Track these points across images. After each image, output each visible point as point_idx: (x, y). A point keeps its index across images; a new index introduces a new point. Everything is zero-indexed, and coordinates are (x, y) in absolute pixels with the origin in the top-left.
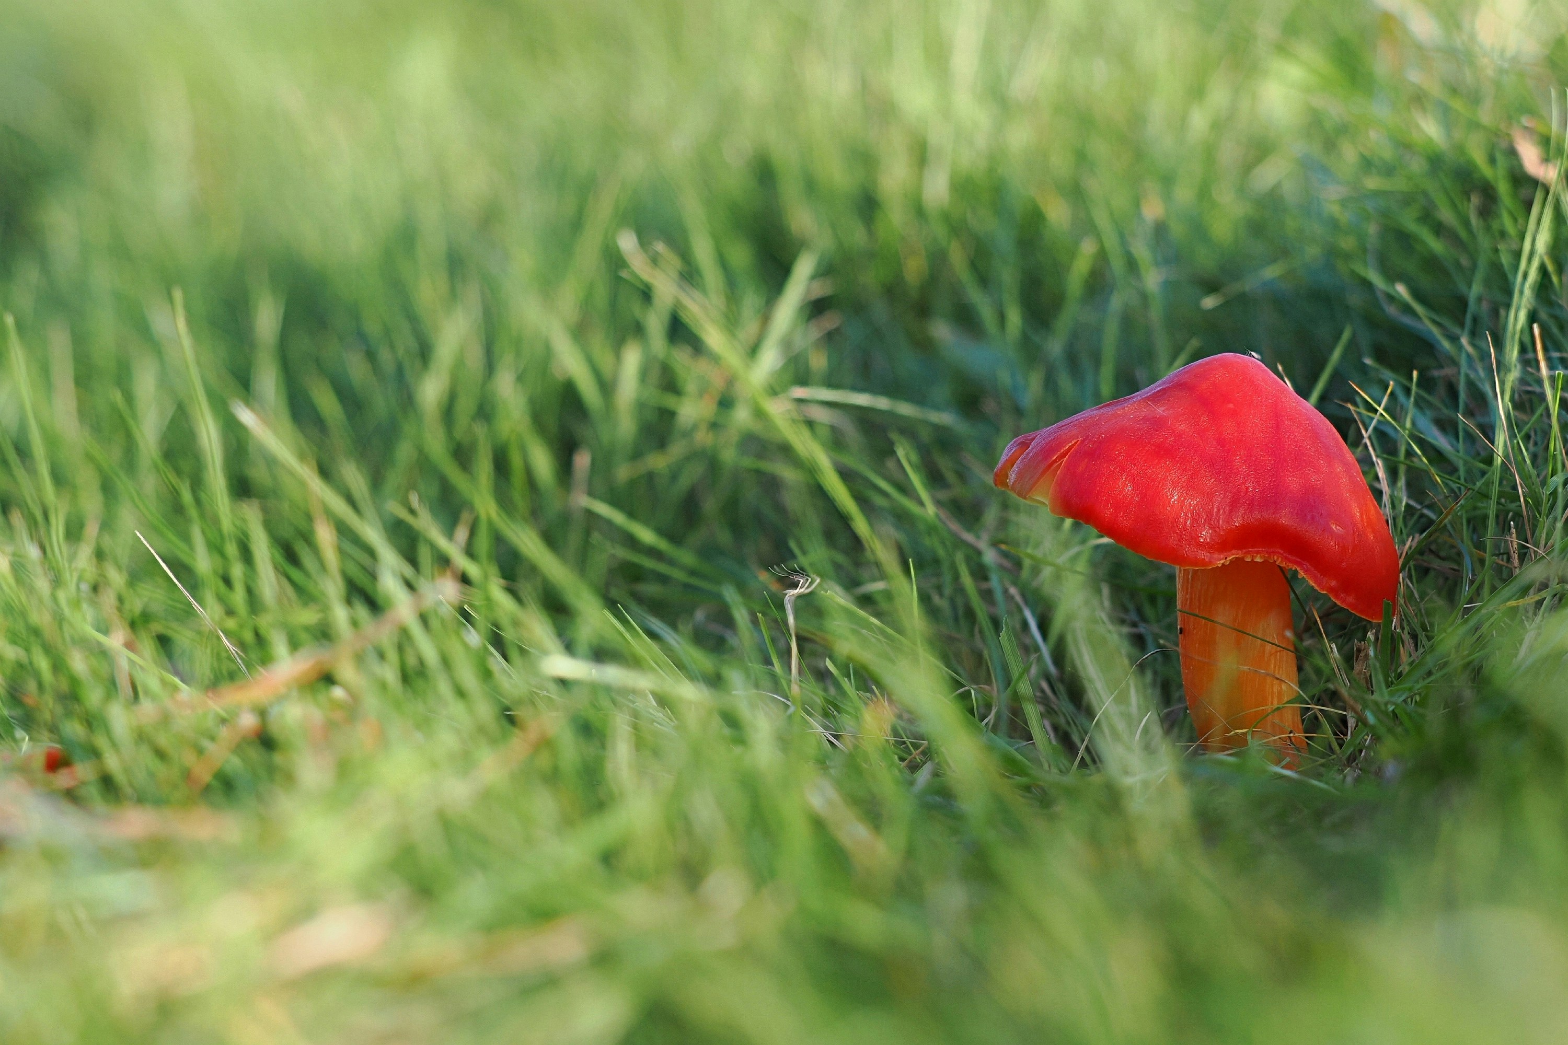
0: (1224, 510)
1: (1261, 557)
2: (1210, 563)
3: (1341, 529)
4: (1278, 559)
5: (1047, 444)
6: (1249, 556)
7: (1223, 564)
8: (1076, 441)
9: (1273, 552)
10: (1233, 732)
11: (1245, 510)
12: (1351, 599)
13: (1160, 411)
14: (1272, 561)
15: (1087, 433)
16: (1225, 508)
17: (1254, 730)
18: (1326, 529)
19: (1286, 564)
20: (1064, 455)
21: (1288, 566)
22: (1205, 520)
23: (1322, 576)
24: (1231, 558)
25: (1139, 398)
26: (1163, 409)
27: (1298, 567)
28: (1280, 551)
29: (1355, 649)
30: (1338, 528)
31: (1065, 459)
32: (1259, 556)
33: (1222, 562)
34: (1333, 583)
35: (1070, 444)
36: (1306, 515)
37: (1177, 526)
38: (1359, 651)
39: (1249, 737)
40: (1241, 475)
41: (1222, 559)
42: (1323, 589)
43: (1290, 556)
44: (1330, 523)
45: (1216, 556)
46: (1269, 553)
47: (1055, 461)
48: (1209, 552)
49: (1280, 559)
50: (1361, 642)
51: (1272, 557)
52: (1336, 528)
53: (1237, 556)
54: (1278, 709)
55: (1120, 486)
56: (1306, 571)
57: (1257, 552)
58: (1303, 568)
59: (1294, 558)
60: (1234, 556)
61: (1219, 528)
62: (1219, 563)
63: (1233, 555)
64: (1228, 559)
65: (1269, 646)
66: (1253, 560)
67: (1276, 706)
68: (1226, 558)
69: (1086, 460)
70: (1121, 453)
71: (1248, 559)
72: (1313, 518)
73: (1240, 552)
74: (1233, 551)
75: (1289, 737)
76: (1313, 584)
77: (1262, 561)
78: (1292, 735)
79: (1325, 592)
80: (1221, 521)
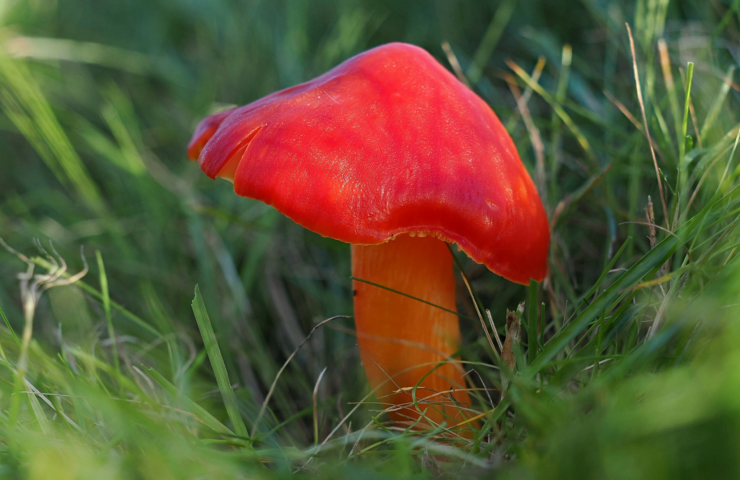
0: (390, 192)
1: (424, 232)
2: (378, 240)
3: (495, 205)
4: (439, 235)
5: (233, 130)
6: (413, 232)
7: (390, 240)
8: (259, 127)
9: (434, 229)
10: (399, 390)
11: (409, 192)
12: (505, 268)
13: (334, 99)
14: (433, 236)
15: (268, 121)
16: (391, 190)
17: (418, 387)
18: (483, 206)
19: (446, 239)
20: (248, 140)
21: (448, 240)
22: (373, 202)
23: (479, 249)
24: (397, 234)
25: (316, 86)
26: (336, 97)
27: (457, 242)
28: (441, 227)
29: (507, 317)
30: (493, 204)
31: (250, 143)
32: (422, 232)
33: (389, 238)
34: (489, 255)
35: (253, 131)
36: (464, 195)
37: (348, 207)
38: (511, 319)
39: (414, 395)
40: (406, 160)
41: (389, 236)
42: (480, 260)
43: (450, 232)
44: (486, 201)
45: (383, 233)
46: (431, 230)
47: (240, 146)
48: (378, 230)
49: (441, 235)
50: (512, 311)
51: (434, 233)
52: (491, 205)
53: (403, 233)
54: (441, 365)
55: (297, 171)
56: (464, 245)
57: (421, 229)
58: (461, 243)
59: (454, 234)
60: (399, 233)
61: (386, 208)
62: (387, 240)
63: (399, 231)
64: (394, 236)
65: (433, 308)
66: (416, 236)
67: (439, 362)
68: (392, 235)
69: (267, 147)
70: (299, 140)
71: (413, 235)
72: (470, 198)
73: (405, 229)
74: (399, 229)
75: (450, 393)
76: (471, 257)
77: (425, 236)
78: (452, 391)
79: (482, 263)
80: (388, 203)
